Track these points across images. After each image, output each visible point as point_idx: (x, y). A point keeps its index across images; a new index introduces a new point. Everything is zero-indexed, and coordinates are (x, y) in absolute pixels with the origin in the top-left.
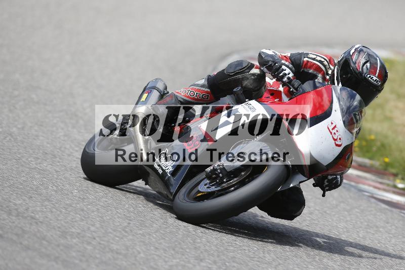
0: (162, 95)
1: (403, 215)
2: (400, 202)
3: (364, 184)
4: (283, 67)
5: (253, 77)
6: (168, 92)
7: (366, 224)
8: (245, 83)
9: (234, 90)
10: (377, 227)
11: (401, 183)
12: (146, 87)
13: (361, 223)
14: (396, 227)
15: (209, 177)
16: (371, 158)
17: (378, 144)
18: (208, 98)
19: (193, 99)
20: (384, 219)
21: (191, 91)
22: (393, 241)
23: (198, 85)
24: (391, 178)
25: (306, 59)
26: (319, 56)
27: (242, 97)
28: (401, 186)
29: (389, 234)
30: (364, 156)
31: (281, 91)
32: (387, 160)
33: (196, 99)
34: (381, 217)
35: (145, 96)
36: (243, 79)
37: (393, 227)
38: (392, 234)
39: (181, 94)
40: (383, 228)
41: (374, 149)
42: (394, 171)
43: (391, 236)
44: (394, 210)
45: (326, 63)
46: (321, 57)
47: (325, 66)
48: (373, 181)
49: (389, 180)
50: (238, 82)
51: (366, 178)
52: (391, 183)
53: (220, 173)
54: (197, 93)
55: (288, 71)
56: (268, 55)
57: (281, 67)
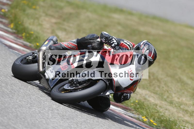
4: (113, 39)
6: (58, 43)
12: (48, 38)
15: (70, 82)
16: (30, 42)
17: (35, 36)
18: (75, 48)
21: (68, 44)
25: (122, 42)
26: (129, 42)
30: (27, 41)
32: (38, 44)
35: (47, 42)
41: (32, 38)
45: (131, 46)
46: (129, 43)
47: (130, 47)
53: (75, 82)
54: (71, 45)
57: (112, 39)
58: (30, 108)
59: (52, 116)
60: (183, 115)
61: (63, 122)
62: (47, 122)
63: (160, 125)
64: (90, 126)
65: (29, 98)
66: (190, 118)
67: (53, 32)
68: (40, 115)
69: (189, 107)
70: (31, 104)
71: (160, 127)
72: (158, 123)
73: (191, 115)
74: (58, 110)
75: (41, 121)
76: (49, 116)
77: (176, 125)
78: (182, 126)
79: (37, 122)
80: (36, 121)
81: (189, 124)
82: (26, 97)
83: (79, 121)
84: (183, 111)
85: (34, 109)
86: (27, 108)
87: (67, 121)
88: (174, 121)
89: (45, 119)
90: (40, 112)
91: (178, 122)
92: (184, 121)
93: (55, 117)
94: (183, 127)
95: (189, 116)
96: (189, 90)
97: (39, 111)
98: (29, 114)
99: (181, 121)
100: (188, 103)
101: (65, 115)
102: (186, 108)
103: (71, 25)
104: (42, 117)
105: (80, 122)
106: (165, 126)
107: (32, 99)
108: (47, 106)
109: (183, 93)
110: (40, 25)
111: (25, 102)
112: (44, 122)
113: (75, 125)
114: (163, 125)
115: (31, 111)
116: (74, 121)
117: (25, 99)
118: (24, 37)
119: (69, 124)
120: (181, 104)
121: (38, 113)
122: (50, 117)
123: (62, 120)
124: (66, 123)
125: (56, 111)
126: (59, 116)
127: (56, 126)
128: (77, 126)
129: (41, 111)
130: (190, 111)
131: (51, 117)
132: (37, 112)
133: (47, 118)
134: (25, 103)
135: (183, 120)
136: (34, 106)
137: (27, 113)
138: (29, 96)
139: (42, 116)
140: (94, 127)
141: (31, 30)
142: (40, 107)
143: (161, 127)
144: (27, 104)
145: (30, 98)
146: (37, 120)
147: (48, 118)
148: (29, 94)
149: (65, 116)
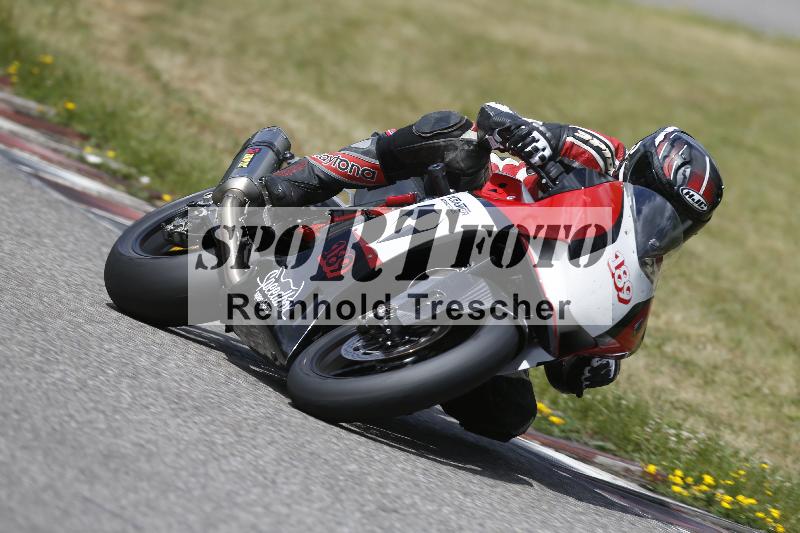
0: (281, 160)
1: (92, 216)
2: (87, 191)
3: (23, 149)
4: (535, 134)
5: (466, 147)
7: (18, 227)
8: (450, 156)
9: (430, 168)
10: (39, 235)
11: (92, 154)
13: (10, 224)
14: (77, 240)
16: (40, 100)
17: (59, 73)
18: (373, 178)
19: (345, 175)
20: (55, 221)
21: (342, 160)
22: (68, 264)
23: (356, 150)
24: (77, 142)
25: (570, 139)
26: (597, 138)
27: (443, 183)
28: (93, 159)
29: (61, 250)
30: (27, 94)
31: (520, 181)
32: (71, 106)
33: (349, 177)
34: (49, 216)
35: (247, 158)
36: (447, 148)
37: (71, 239)
38: (65, 251)
39: (321, 163)
40: (50, 237)
41: (49, 83)
42: (81, 128)
43: (65, 255)
44: (75, 205)
45: (608, 154)
46: (600, 140)
47: (604, 159)
48: (41, 145)
49: (71, 145)
50: (437, 153)
51: (27, 139)
52: (75, 152)
54: (353, 166)
55: (542, 143)
56: (502, 112)
57: (530, 133)
58: (41, 368)
59: (134, 398)
60: (675, 381)
61: (179, 425)
62: (115, 425)
63: (578, 425)
64: (291, 436)
65: (39, 326)
66: (704, 394)
67: (134, 55)
68: (81, 395)
69: (696, 348)
70: (46, 351)
71: (578, 432)
72: (571, 418)
73: (706, 383)
74: (158, 373)
75: (90, 422)
76: (120, 402)
77: (647, 424)
78: (670, 427)
79: (73, 424)
80: (66, 422)
81: (700, 419)
82: (24, 324)
83: (245, 419)
84: (674, 365)
85: (58, 375)
86: (31, 368)
87: (197, 419)
88: (637, 405)
89: (103, 412)
90: (83, 385)
91: (653, 413)
92: (677, 405)
93: (144, 403)
94: (672, 431)
95: (699, 386)
96: (700, 279)
97: (78, 379)
98: (39, 393)
99: (667, 406)
100: (693, 331)
101: (186, 394)
102: (687, 352)
103: (209, 25)
104: (92, 405)
105: (250, 422)
106: (597, 430)
107: (51, 334)
108: (112, 361)
109: (675, 292)
110: (82, 26)
111: (20, 343)
112: (102, 426)
113: (227, 434)
114: (590, 424)
115: (47, 383)
116: (226, 419)
117: (21, 331)
118: (15, 79)
119: (204, 433)
120: (666, 340)
121: (76, 388)
122: (125, 406)
123: (177, 416)
124: (190, 425)
125: (150, 380)
126: (163, 401)
127: (149, 441)
128: (237, 439)
129: (90, 382)
130: (702, 363)
131: (129, 404)
132: (70, 383)
133: (115, 407)
134: (25, 349)
135: (672, 403)
136: (58, 362)
137: (30, 392)
138: (38, 320)
139: (92, 400)
140: (308, 441)
141: (44, 48)
142: (83, 362)
143: (583, 431)
144: (31, 355)
145: (44, 330)
146: (71, 416)
147: (116, 410)
148: (40, 312)
149: (187, 398)
